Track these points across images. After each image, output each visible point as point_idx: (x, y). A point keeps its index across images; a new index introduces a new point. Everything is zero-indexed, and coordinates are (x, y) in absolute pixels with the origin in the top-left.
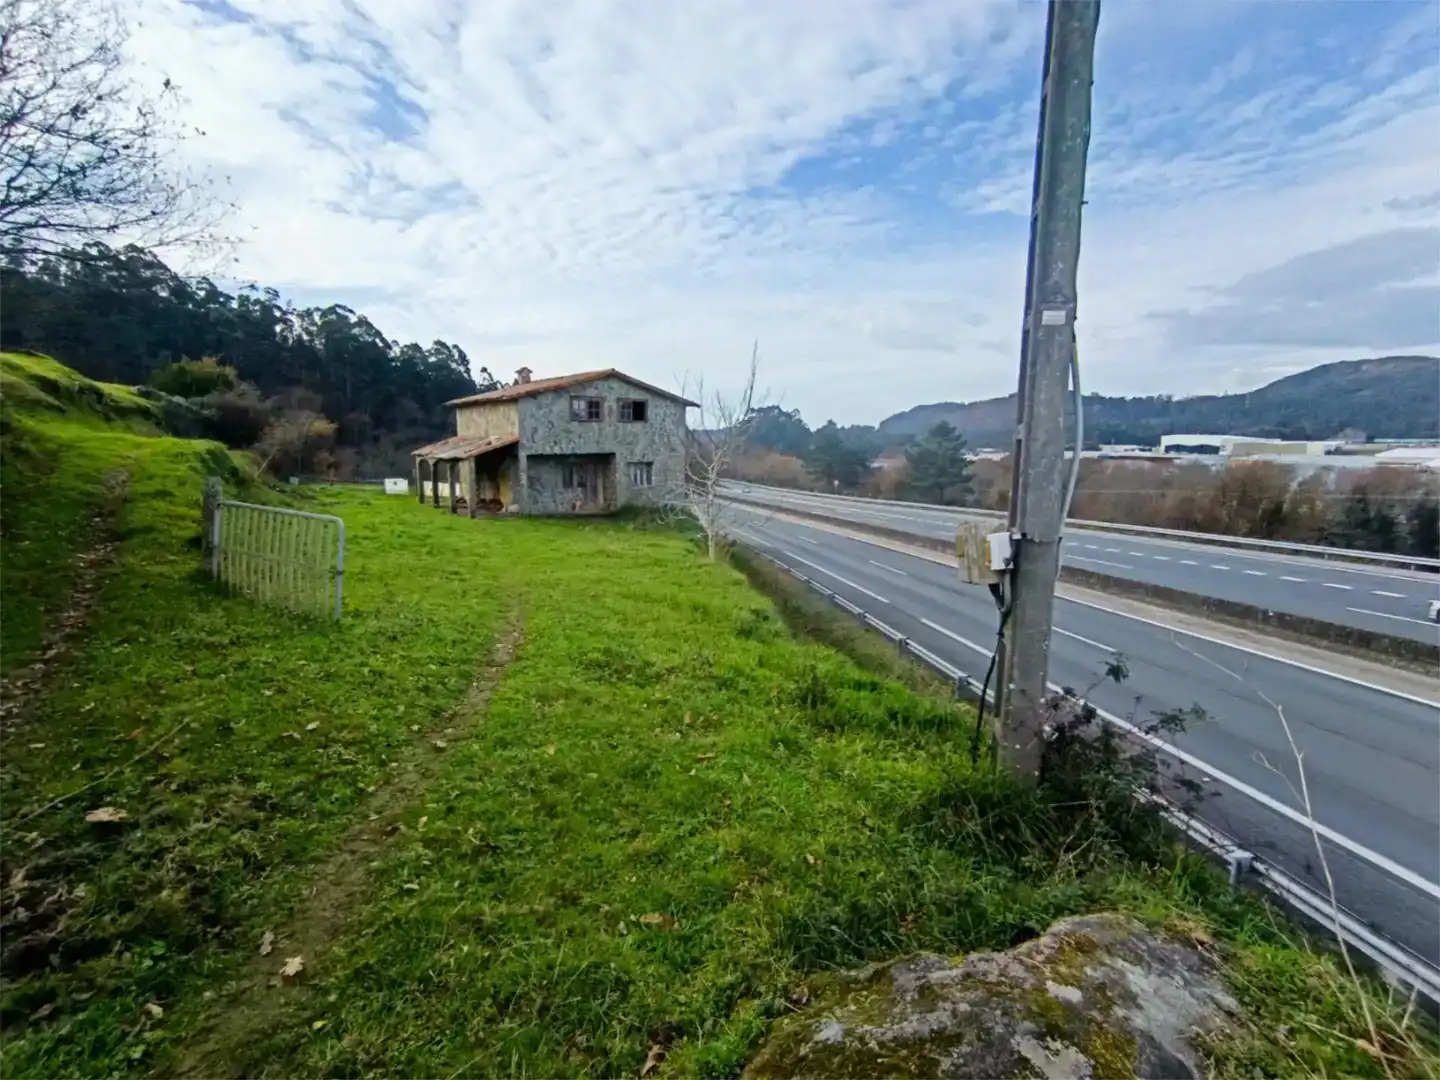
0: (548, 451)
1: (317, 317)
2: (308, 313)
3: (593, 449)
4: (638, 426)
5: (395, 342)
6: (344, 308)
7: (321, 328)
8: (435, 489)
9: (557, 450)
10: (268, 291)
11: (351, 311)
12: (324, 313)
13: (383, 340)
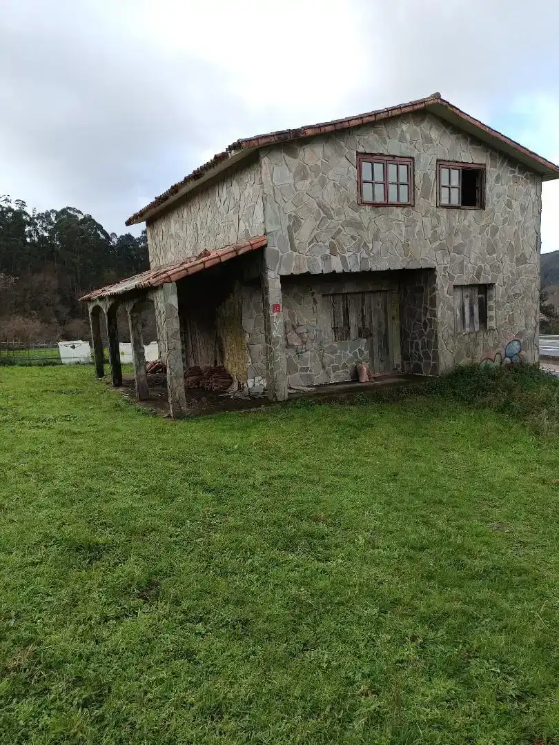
0: (320, 268)
1: (53, 218)
2: (47, 215)
3: (397, 262)
4: (472, 213)
5: (114, 234)
6: (73, 209)
7: (57, 227)
8: (139, 354)
9: (337, 266)
10: (17, 202)
11: (79, 212)
12: (58, 215)
13: (105, 233)
